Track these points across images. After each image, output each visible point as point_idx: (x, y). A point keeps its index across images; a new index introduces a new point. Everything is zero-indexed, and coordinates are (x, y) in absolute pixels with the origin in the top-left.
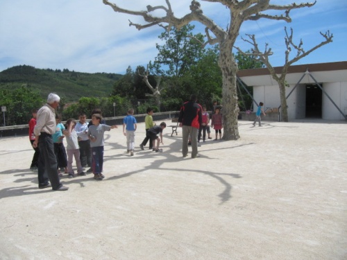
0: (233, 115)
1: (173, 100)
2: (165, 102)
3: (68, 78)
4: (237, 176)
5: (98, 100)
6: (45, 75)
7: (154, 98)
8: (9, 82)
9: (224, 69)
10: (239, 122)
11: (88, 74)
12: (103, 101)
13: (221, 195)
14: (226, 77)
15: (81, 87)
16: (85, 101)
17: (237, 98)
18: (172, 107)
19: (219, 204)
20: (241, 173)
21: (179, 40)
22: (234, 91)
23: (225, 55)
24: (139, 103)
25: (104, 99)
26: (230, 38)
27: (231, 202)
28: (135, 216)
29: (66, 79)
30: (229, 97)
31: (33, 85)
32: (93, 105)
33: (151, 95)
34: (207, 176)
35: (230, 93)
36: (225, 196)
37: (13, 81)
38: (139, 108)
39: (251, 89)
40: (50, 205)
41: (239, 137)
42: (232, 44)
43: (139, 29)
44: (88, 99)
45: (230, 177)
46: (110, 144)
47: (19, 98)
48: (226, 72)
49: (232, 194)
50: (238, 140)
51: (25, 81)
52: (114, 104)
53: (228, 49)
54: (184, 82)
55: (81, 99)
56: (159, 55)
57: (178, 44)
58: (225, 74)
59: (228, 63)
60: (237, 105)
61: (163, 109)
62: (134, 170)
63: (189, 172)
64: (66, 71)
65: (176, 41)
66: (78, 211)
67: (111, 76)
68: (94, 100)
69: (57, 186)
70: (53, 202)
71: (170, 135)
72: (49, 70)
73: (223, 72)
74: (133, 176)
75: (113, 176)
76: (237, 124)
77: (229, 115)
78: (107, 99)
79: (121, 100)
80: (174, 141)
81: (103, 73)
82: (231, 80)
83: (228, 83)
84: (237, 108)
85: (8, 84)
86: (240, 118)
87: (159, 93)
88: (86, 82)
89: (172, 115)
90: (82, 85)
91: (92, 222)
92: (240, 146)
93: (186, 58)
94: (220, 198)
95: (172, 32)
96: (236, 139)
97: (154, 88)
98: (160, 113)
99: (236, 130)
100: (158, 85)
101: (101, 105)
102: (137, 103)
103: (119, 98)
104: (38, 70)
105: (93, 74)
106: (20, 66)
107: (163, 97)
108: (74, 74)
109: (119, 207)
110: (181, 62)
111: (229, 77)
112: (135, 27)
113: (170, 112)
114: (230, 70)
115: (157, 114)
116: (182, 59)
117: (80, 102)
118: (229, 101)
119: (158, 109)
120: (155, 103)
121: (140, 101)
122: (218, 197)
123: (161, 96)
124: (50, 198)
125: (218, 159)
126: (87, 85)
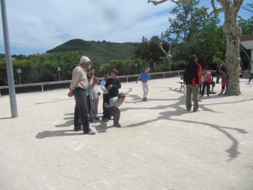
0: (235, 74)
1: (181, 62)
2: (175, 63)
3: (106, 47)
4: (242, 131)
5: (124, 62)
6: (90, 45)
7: (167, 60)
8: (67, 50)
9: (228, 34)
10: (241, 80)
11: (119, 44)
12: (128, 63)
13: (228, 151)
14: (230, 41)
15: (114, 53)
16: (114, 63)
17: (239, 59)
18: (181, 67)
19: (228, 161)
20: (246, 129)
21: (187, 13)
22: (237, 53)
23: (229, 21)
24: (155, 64)
25: (128, 61)
26: (235, 6)
27: (239, 158)
28: (147, 166)
29: (104, 48)
30: (232, 58)
31: (82, 52)
32: (121, 66)
33: (165, 58)
34: (214, 129)
35: (233, 54)
36: (233, 152)
37: (70, 50)
38: (154, 67)
39: (249, 52)
40: (79, 148)
41: (240, 93)
42: (237, 11)
43: (156, 5)
44: (117, 61)
45: (236, 131)
46: (132, 96)
47: (68, 61)
48: (231, 37)
49: (239, 150)
50: (240, 96)
51: (77, 50)
52: (136, 65)
53: (233, 16)
54: (191, 47)
55: (112, 61)
56: (170, 26)
57: (186, 17)
58: (229, 38)
59: (232, 29)
60: (239, 65)
61: (173, 68)
62: (149, 120)
63: (196, 124)
64: (104, 42)
65: (184, 15)
66: (100, 155)
67: (135, 44)
68: (121, 62)
69: (87, 131)
70: (83, 144)
71: (179, 90)
72: (93, 42)
73: (227, 36)
74: (148, 124)
75: (131, 124)
76: (238, 82)
77: (231, 74)
78: (131, 61)
79: (141, 62)
80: (182, 95)
81: (130, 43)
82: (235, 43)
83: (232, 46)
84: (239, 68)
85: (67, 52)
86: (241, 76)
87: (170, 56)
88: (117, 50)
89: (180, 73)
90: (115, 51)
91: (110, 168)
92: (242, 101)
93: (193, 28)
94: (228, 154)
95: (181, 8)
96: (237, 95)
97: (167, 51)
98: (171, 72)
99: (237, 87)
100: (170, 50)
101: (126, 65)
102: (153, 64)
103: (140, 60)
104: (86, 42)
105: (122, 44)
106: (75, 40)
107: (174, 59)
108: (109, 43)
109: (134, 155)
110: (188, 31)
111: (233, 41)
112: (152, 3)
113: (179, 71)
114: (234, 35)
115: (168, 72)
116: (189, 29)
117: (111, 63)
118: (232, 62)
119: (170, 68)
120: (167, 64)
121: (156, 62)
122: (226, 153)
123: (172, 59)
124: (81, 141)
125: (222, 112)
126: (118, 52)
